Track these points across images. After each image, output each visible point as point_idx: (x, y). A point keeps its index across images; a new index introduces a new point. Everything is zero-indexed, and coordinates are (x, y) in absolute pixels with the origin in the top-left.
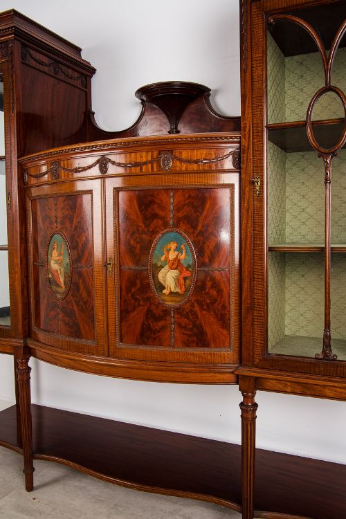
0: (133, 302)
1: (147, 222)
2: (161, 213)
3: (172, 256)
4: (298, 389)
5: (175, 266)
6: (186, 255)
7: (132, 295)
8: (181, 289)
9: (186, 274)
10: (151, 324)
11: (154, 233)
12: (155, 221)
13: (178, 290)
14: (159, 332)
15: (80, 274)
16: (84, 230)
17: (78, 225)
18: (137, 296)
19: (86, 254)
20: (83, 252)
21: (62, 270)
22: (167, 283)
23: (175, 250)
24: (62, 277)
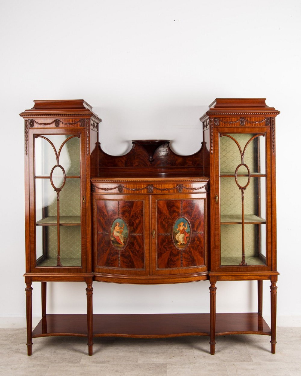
0: (164, 249)
1: (171, 214)
2: (177, 210)
3: (181, 228)
4: (234, 278)
5: (183, 232)
6: (187, 227)
7: (164, 246)
8: (185, 242)
9: (188, 235)
10: (172, 258)
11: (174, 219)
12: (175, 214)
13: (184, 243)
14: (176, 261)
15: (135, 238)
16: (137, 217)
17: (134, 215)
18: (166, 247)
19: (139, 228)
20: (137, 227)
21: (122, 236)
22: (179, 240)
23: (183, 226)
24: (122, 239)
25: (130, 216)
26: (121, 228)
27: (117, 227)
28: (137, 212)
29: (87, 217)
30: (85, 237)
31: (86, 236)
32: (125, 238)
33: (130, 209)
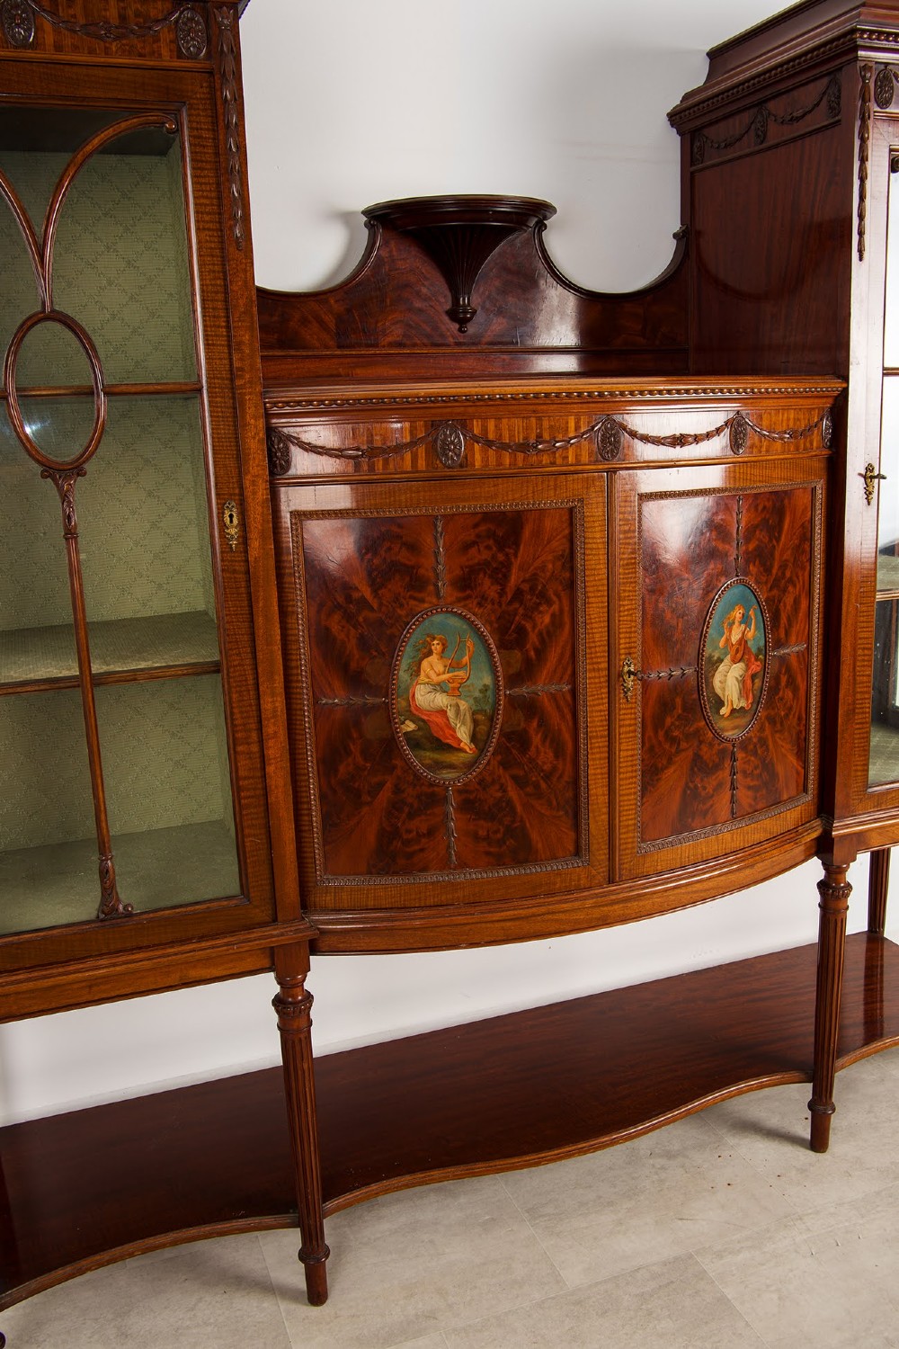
0: (667, 747)
1: (696, 569)
2: (722, 547)
3: (736, 635)
5: (739, 655)
6: (756, 628)
7: (667, 734)
8: (748, 699)
9: (757, 667)
10: (700, 785)
11: (710, 590)
13: (743, 704)
14: (713, 796)
15: (530, 708)
16: (543, 597)
17: (526, 587)
18: (676, 733)
19: (553, 657)
20: (541, 652)
21: (463, 705)
22: (727, 694)
23: (741, 623)
24: (464, 723)
25: (502, 593)
26: (454, 666)
27: (434, 659)
28: (543, 568)
29: (260, 620)
30: (254, 735)
31: (260, 730)
32: (480, 717)
33: (501, 557)
